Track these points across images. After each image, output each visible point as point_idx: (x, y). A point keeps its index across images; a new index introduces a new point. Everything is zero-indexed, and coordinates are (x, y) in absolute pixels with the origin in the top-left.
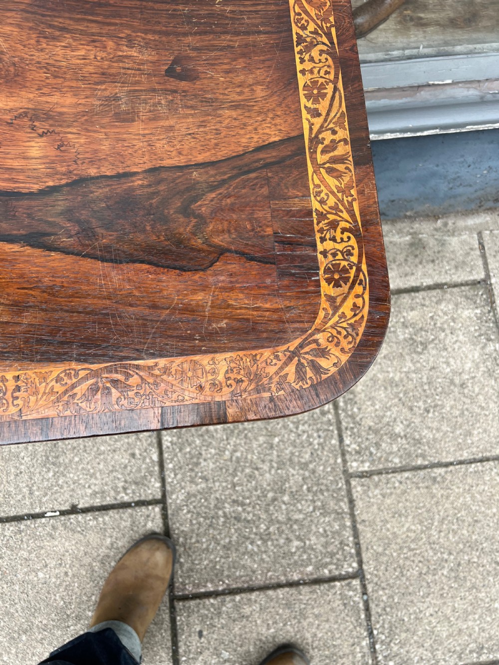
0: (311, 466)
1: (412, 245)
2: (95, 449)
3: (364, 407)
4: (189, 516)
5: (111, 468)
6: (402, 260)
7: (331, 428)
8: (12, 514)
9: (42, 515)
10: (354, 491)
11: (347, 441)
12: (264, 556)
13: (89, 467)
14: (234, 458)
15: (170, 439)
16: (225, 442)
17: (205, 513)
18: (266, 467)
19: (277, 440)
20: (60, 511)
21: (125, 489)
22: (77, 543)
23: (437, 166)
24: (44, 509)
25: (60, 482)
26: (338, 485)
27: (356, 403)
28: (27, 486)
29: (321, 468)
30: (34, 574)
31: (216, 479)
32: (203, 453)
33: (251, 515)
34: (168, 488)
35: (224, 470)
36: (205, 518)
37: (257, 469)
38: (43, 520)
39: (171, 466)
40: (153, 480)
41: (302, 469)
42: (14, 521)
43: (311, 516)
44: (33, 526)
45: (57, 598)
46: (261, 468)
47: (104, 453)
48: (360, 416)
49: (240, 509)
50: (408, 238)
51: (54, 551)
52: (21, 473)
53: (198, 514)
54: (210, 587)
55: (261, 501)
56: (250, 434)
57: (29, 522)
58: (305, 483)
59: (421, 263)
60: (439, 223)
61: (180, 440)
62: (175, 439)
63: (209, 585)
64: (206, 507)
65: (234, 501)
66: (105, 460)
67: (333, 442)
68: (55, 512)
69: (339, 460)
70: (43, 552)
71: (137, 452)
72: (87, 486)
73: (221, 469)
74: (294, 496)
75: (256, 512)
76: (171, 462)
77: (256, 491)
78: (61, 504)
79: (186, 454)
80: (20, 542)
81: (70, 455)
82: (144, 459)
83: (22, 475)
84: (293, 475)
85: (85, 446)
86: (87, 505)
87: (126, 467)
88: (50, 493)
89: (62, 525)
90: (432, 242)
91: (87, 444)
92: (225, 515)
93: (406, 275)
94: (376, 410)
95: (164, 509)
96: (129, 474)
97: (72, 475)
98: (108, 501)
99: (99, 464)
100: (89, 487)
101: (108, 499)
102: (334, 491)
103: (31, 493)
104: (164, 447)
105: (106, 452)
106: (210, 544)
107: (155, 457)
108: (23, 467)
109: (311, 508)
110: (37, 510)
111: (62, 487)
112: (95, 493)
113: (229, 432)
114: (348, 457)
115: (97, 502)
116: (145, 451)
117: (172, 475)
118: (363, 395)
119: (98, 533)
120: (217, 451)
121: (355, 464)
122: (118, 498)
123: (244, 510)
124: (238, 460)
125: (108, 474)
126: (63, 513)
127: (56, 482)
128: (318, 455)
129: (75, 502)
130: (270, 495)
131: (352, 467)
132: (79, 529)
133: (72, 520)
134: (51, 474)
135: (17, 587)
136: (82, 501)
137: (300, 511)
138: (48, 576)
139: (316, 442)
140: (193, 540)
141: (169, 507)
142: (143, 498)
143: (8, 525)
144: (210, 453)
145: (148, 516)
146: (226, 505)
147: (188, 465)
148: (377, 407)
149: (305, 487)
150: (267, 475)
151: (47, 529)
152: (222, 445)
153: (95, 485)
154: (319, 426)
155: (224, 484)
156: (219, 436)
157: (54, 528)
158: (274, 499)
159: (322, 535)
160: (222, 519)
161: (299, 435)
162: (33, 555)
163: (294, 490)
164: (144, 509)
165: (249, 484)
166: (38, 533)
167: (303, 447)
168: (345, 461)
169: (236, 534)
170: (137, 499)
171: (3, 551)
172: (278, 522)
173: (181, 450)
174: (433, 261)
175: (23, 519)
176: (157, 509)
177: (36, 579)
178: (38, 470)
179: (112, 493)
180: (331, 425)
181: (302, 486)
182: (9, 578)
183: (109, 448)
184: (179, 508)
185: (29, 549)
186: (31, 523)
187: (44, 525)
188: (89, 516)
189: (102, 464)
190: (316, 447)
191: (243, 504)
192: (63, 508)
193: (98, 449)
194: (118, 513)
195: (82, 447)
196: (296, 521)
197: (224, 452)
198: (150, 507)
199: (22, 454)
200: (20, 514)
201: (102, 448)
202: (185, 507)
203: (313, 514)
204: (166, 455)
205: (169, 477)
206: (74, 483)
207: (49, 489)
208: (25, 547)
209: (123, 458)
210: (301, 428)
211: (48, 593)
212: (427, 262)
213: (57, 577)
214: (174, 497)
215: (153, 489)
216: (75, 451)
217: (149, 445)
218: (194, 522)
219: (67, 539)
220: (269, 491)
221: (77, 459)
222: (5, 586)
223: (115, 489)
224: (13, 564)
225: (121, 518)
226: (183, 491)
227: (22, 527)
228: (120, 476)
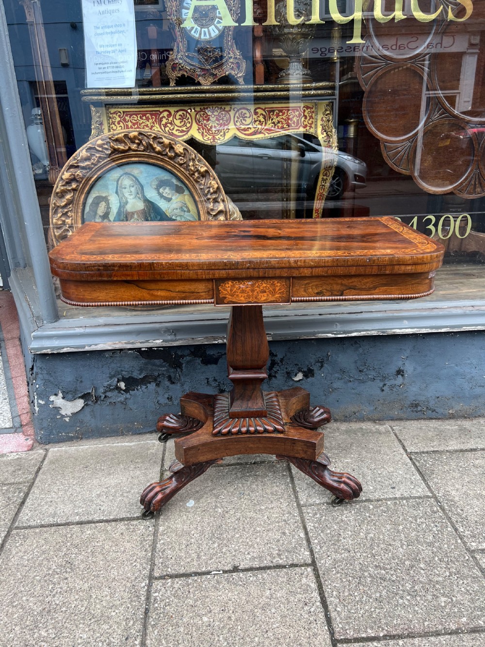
0: (437, 544)
1: (460, 430)
2: (253, 529)
3: (465, 509)
4: (339, 575)
5: (266, 541)
6: (458, 436)
7: (444, 521)
8: (181, 572)
9: (208, 573)
10: (481, 561)
11: (461, 529)
12: (416, 608)
13: (248, 541)
14: (368, 538)
15: (312, 525)
16: (359, 528)
17: (353, 574)
18: (398, 544)
19: (401, 527)
20: (223, 571)
21: (279, 555)
22: (239, 593)
23: (457, 366)
24: (209, 568)
25: (224, 550)
26: (465, 558)
27: (458, 506)
28: (196, 552)
29: (446, 546)
30: (199, 618)
31: (356, 550)
32: (342, 534)
33: (394, 576)
34: (316, 555)
35: (362, 545)
36: (353, 578)
37: (390, 545)
38: (209, 576)
39: (316, 541)
40: (303, 550)
41: (430, 546)
42: (182, 577)
43: (449, 579)
44: (199, 581)
45: (221, 639)
46: (394, 545)
47: (260, 532)
48: (465, 514)
49: (383, 572)
50: (456, 427)
51: (218, 599)
52: (191, 544)
53: (346, 574)
54: (371, 633)
55: (400, 567)
56: (377, 523)
57: (196, 578)
58: (436, 555)
59: (471, 438)
60: (475, 422)
61: (321, 526)
62: (316, 525)
63: (369, 631)
64: (352, 570)
65: (376, 566)
66: (261, 537)
67: (449, 529)
68: (220, 571)
69: (459, 541)
70: (207, 600)
71: (287, 531)
72: (246, 553)
73: (360, 544)
74: (428, 564)
75: (398, 575)
76: (316, 539)
77: (395, 560)
78: (224, 565)
79: (327, 534)
80: (187, 593)
81: (231, 533)
82: (293, 536)
83: (192, 545)
84: (423, 550)
85: (244, 528)
86: (247, 566)
87: (278, 541)
88: (215, 558)
89: (226, 580)
90: (473, 429)
91: (246, 527)
92: (371, 576)
93: (463, 443)
94: (476, 511)
95: (316, 570)
96: (282, 546)
97: (233, 546)
98: (265, 563)
99: (256, 539)
100: (248, 554)
101: (265, 562)
102: (462, 561)
103: (199, 557)
104: (308, 530)
105: (261, 531)
106: (363, 597)
107: (302, 535)
108: (193, 540)
109: (448, 574)
110: (204, 569)
111: (225, 554)
112: (253, 558)
113: (360, 521)
114: (465, 539)
115: (256, 564)
116: (294, 531)
117: (319, 547)
118: (461, 502)
119: (258, 586)
120: (353, 533)
121: (473, 544)
122: (274, 561)
123: (387, 573)
124: (372, 539)
125: (264, 545)
126: (225, 572)
127: (220, 550)
128: (439, 537)
129: (237, 564)
130: (407, 563)
131: (472, 546)
132: (241, 583)
133: (234, 577)
134: (216, 545)
135: (182, 629)
136: (242, 564)
137: (439, 575)
138: (212, 620)
139: (435, 529)
140: (346, 594)
141: (319, 569)
142: (295, 562)
143: (177, 580)
144: (348, 534)
145: (301, 574)
146: (370, 569)
147: (330, 541)
148: (476, 509)
149: (436, 559)
150: (401, 550)
151: (212, 582)
152: (356, 529)
153: (254, 552)
154: (434, 519)
155: (364, 554)
156: (352, 524)
157: (218, 582)
158: (412, 566)
159: (466, 593)
160: (369, 579)
161: (419, 525)
162: (199, 603)
163: (427, 560)
164: (297, 569)
165: (386, 555)
166: (204, 586)
167: (425, 532)
168: (464, 543)
169: (385, 591)
170: (290, 562)
171: (171, 599)
172: (421, 582)
173: (322, 532)
174: (479, 437)
175: (192, 576)
176: (309, 569)
177: (200, 622)
178: (205, 542)
179: (268, 558)
180: (444, 519)
181: (433, 558)
182: (175, 621)
183: (264, 529)
184: (328, 570)
185: (195, 597)
186: (198, 578)
187: (209, 581)
188: (250, 574)
189: (258, 538)
190: (436, 532)
191: (385, 569)
192: (227, 568)
193: (255, 529)
194: (275, 571)
195: (241, 528)
196: (437, 582)
197: (359, 533)
198: (303, 568)
199: (193, 532)
200: (188, 572)
201: (258, 529)
202: (334, 569)
203: (451, 577)
204: (311, 535)
205: (316, 548)
206: (235, 551)
207: (214, 555)
208: (192, 596)
209: (275, 535)
210: (418, 520)
211: (212, 634)
212: (476, 438)
213: (220, 621)
214: (322, 562)
215: (305, 555)
216: (236, 531)
217: (296, 527)
218: (344, 580)
219: (231, 590)
220: (405, 560)
221: (237, 536)
222: (170, 628)
223: (271, 555)
224: (180, 609)
225: (278, 576)
226: (330, 558)
227: (190, 581)
228: (273, 547)
